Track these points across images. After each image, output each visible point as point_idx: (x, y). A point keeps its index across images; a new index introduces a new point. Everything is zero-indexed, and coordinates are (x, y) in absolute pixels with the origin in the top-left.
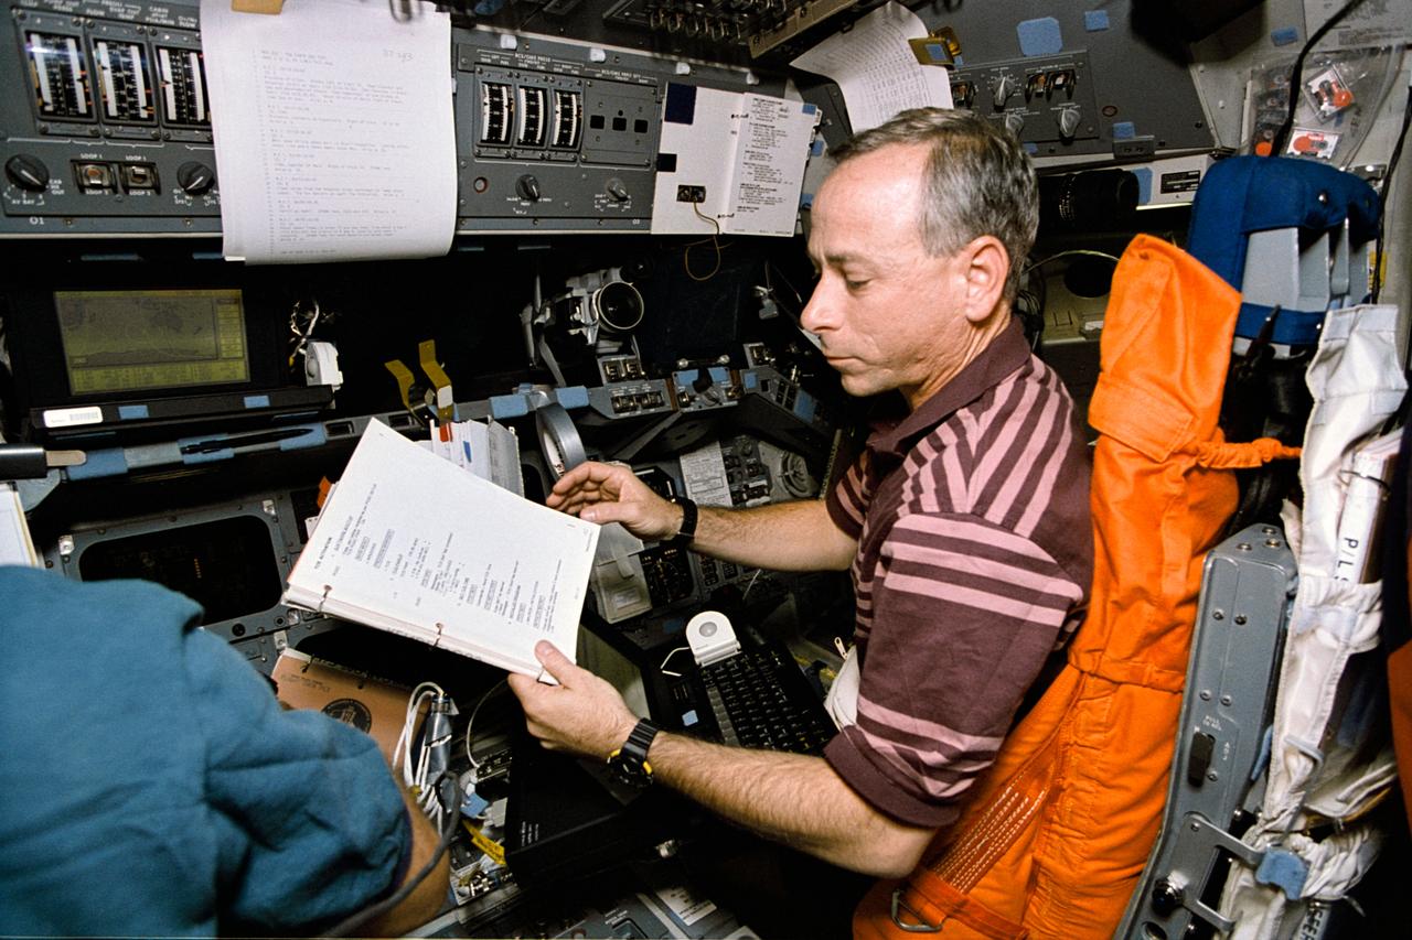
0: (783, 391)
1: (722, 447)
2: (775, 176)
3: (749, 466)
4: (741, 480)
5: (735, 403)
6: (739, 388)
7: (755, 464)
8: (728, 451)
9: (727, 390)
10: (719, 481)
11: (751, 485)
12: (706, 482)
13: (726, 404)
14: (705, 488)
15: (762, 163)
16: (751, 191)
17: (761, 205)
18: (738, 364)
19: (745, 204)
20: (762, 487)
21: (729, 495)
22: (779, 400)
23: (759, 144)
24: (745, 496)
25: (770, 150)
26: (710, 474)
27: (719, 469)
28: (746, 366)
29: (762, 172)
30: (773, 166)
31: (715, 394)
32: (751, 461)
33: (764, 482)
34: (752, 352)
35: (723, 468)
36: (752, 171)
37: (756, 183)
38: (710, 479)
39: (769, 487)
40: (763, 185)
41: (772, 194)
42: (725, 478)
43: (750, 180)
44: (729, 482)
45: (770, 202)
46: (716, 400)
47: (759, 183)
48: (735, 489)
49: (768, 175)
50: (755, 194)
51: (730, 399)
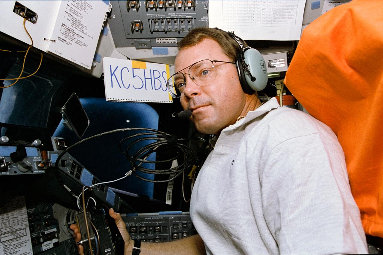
0: (75, 169)
1: (27, 209)
2: (83, 29)
3: (45, 220)
4: (40, 230)
5: (43, 172)
6: (46, 163)
7: (49, 218)
8: (32, 210)
9: (38, 163)
10: (24, 231)
11: (46, 232)
12: (12, 233)
13: (36, 172)
14: (12, 237)
15: (76, 17)
16: (68, 31)
17: (74, 43)
18: (46, 147)
19: (63, 37)
20: (54, 232)
21: (30, 241)
22: (72, 173)
23: (76, 5)
24: (42, 240)
25: (82, 12)
26: (17, 227)
27: (24, 223)
28: (52, 149)
29: (76, 22)
30: (83, 22)
31: (28, 163)
32: (47, 217)
33: (55, 230)
34: (56, 142)
35: (27, 223)
36: (70, 19)
37: (72, 28)
38: (17, 230)
39: (58, 232)
40: (76, 31)
41: (80, 39)
42: (28, 229)
43: (69, 24)
44: (31, 232)
45: (79, 43)
46: (29, 168)
47: (74, 29)
48: (35, 236)
49: (80, 27)
50: (71, 34)
51: (40, 168)
